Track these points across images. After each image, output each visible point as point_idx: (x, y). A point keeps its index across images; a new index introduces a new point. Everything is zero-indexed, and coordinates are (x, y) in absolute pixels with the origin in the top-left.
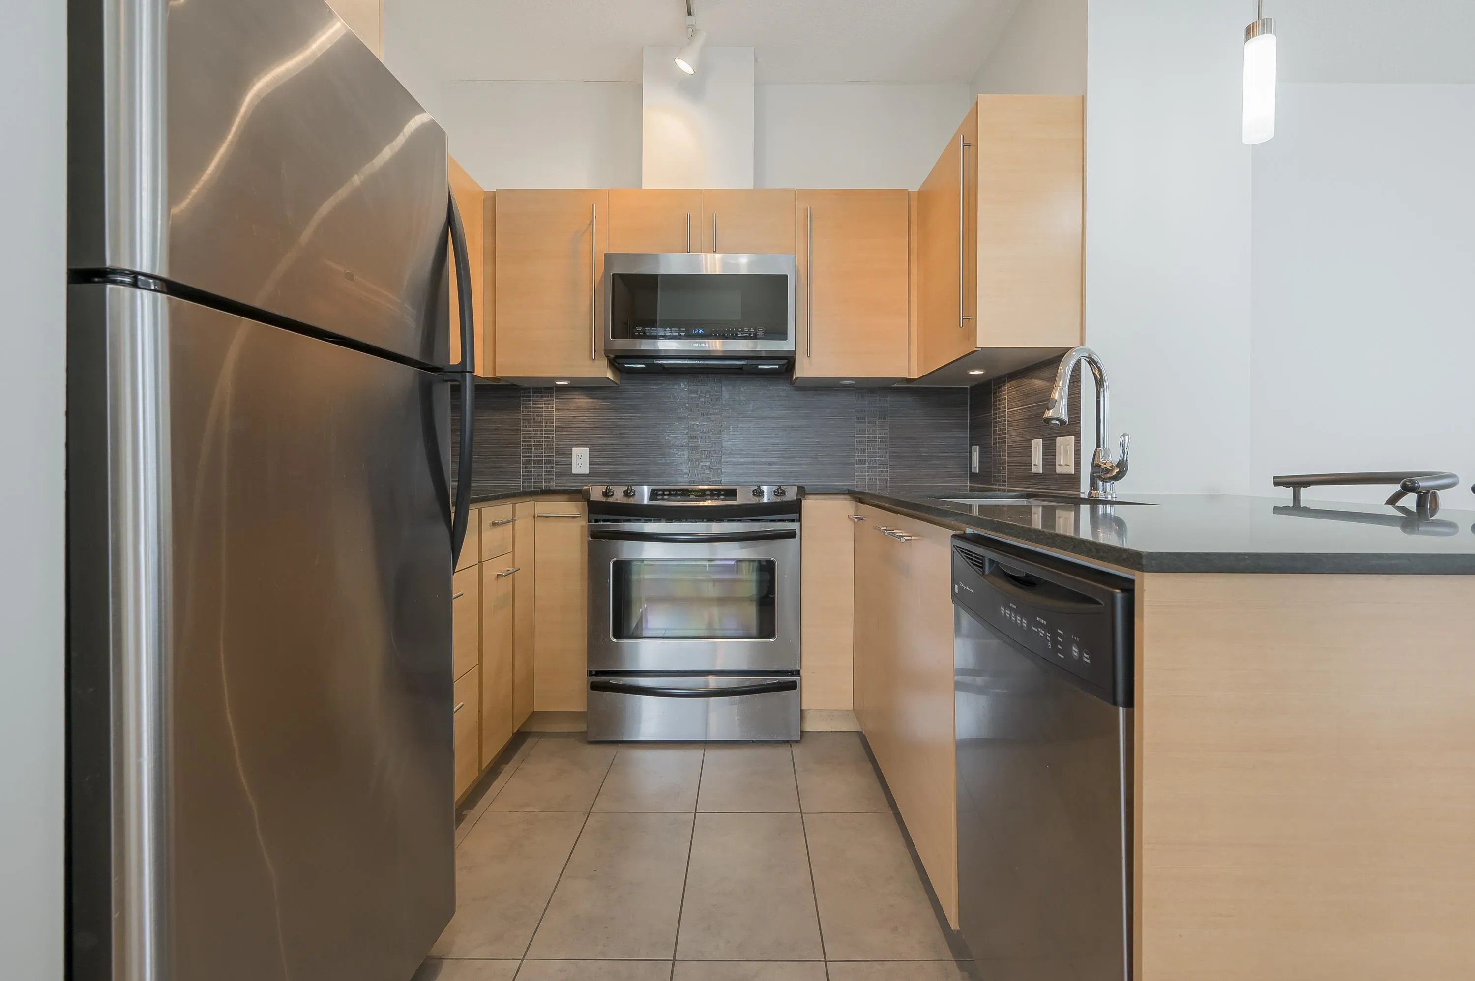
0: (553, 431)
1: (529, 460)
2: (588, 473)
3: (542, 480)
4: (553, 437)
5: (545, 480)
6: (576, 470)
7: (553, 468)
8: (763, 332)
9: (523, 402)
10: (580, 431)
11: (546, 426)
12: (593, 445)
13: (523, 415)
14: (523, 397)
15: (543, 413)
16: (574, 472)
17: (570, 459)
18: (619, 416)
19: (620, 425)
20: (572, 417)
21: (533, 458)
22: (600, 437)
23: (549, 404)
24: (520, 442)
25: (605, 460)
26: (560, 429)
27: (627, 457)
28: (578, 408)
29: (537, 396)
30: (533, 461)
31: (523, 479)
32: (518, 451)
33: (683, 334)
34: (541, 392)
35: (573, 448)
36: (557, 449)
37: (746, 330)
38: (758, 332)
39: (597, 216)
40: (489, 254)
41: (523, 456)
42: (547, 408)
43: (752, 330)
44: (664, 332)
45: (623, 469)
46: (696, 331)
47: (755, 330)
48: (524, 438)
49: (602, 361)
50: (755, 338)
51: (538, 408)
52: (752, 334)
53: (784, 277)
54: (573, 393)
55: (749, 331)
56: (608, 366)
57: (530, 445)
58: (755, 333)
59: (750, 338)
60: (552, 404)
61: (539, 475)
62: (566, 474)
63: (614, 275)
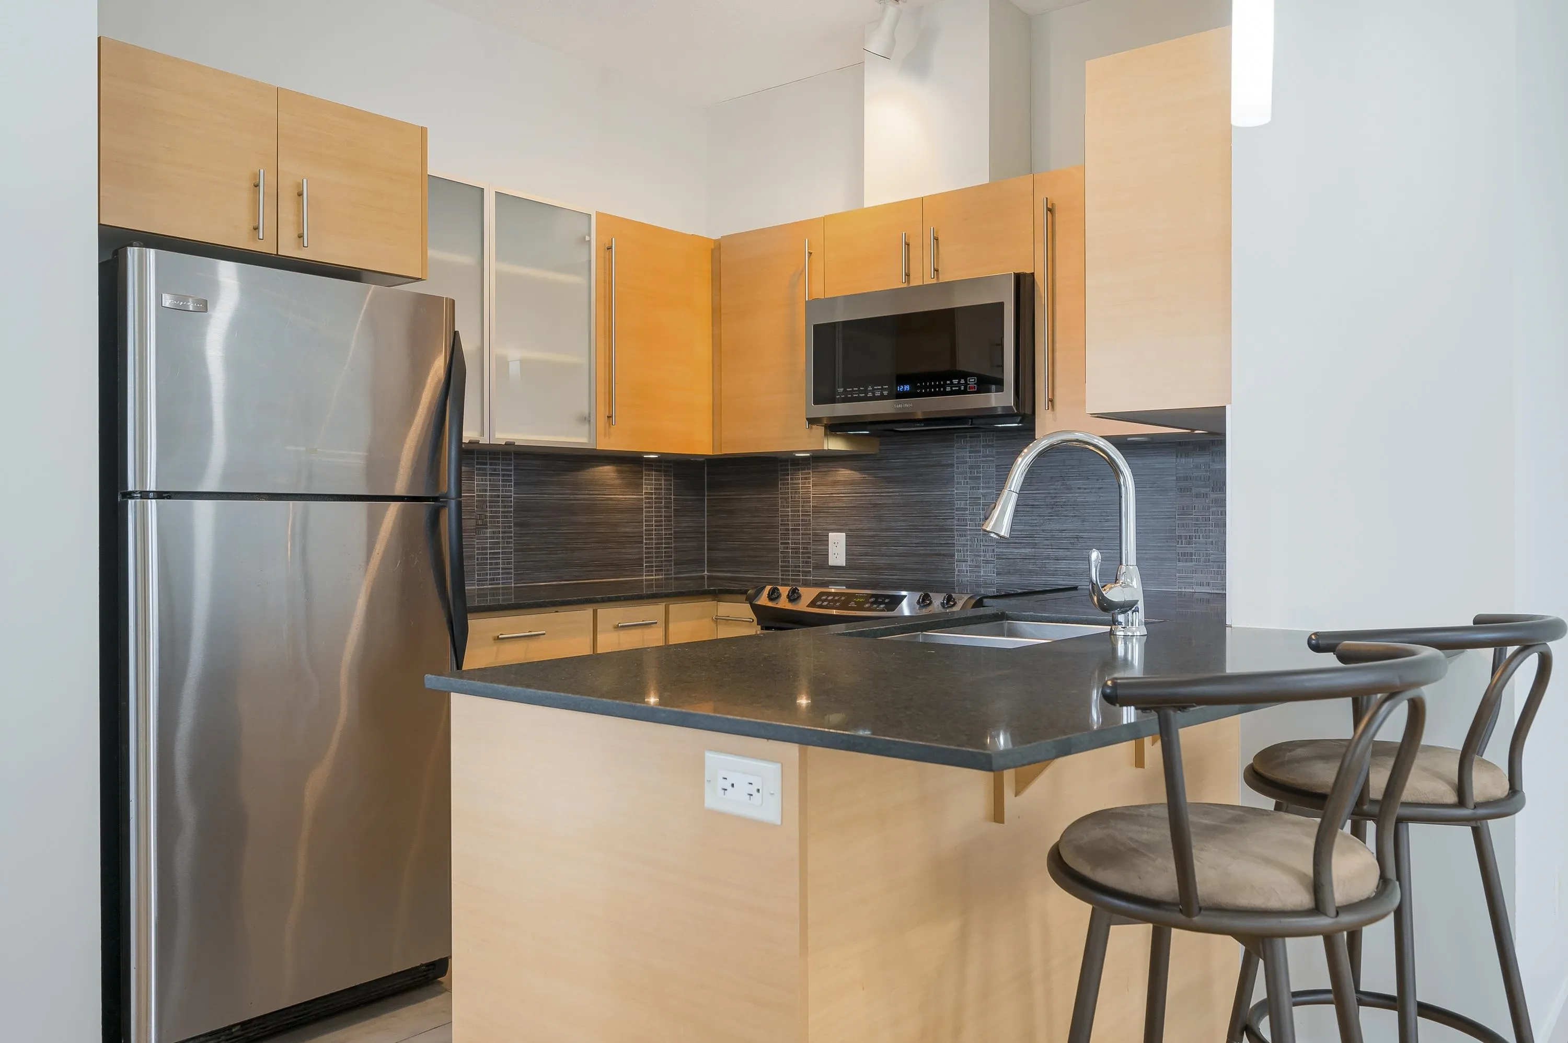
0: (810, 512)
1: (787, 548)
2: (845, 565)
3: (800, 572)
4: (810, 521)
5: (802, 573)
6: (832, 562)
7: (809, 558)
8: (975, 384)
9: (781, 477)
10: (836, 512)
11: (803, 506)
12: (851, 530)
13: (781, 494)
14: (781, 470)
15: (800, 490)
16: (830, 563)
17: (827, 547)
18: (878, 493)
19: (880, 504)
20: (828, 494)
21: (790, 545)
22: (857, 520)
23: (806, 478)
24: (779, 526)
25: (863, 549)
26: (817, 509)
27: (886, 544)
28: (835, 483)
29: (795, 470)
30: (791, 549)
31: (782, 571)
32: (777, 536)
34: (798, 464)
35: (830, 534)
36: (815, 534)
37: (955, 382)
38: (969, 384)
39: (809, 253)
40: (717, 312)
41: (782, 543)
42: (804, 483)
43: (963, 381)
44: (866, 392)
45: (882, 561)
46: (900, 388)
47: (966, 381)
48: (782, 521)
49: (819, 430)
50: (965, 392)
51: (796, 484)
52: (962, 388)
53: (1001, 305)
54: (831, 464)
55: (959, 382)
56: (826, 435)
57: (788, 530)
58: (966, 384)
59: (959, 392)
60: (809, 478)
61: (796, 567)
62: (823, 564)
63: (815, 326)
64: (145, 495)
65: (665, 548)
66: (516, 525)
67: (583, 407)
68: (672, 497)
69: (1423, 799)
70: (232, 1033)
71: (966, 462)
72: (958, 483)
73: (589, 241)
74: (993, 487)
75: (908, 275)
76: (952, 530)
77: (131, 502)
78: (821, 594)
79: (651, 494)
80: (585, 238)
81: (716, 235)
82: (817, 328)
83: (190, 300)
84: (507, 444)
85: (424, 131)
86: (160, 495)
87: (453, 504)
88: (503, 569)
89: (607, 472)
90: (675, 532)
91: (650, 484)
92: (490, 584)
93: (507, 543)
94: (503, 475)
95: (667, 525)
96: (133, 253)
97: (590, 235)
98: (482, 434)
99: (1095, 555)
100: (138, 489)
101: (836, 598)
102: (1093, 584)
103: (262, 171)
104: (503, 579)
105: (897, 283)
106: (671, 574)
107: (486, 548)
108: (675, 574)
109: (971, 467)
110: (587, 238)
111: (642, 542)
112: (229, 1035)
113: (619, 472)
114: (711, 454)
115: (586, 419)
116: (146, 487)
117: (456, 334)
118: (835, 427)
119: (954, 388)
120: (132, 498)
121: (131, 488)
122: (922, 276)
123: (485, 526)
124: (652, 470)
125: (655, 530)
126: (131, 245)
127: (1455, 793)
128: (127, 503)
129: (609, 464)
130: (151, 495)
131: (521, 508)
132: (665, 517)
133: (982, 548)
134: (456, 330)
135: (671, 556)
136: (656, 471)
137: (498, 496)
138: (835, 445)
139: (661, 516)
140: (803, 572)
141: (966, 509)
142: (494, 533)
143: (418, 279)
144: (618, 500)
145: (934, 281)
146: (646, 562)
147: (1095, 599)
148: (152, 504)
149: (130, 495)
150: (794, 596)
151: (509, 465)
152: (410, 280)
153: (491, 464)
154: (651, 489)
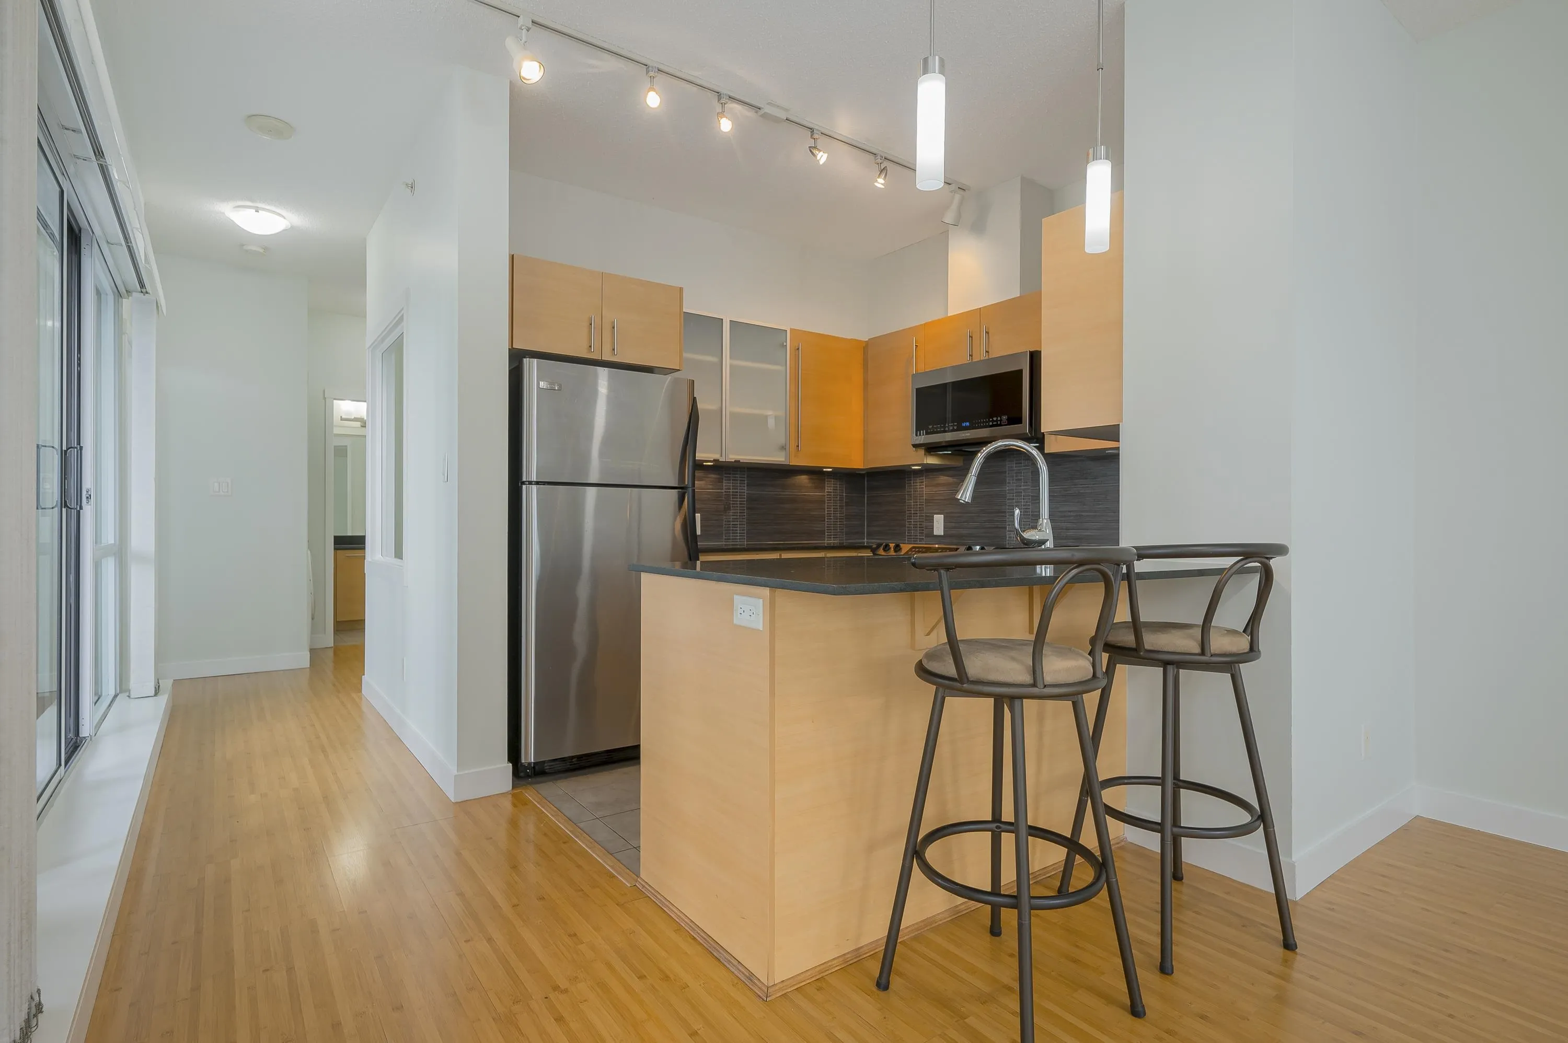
0: (923, 502)
1: (911, 524)
2: (943, 534)
3: (917, 539)
4: (923, 508)
7: (923, 530)
8: (1006, 420)
9: (907, 481)
10: (939, 503)
11: (919, 499)
12: (947, 513)
13: (908, 492)
14: (907, 478)
15: (918, 490)
16: (935, 534)
17: (932, 524)
20: (934, 492)
22: (951, 507)
23: (920, 482)
24: (906, 511)
25: (953, 525)
26: (928, 501)
27: (966, 522)
28: (938, 485)
29: (915, 477)
30: (913, 524)
31: (908, 538)
32: (905, 517)
33: (955, 428)
34: (917, 474)
35: (935, 515)
36: (926, 516)
37: (995, 419)
38: (1003, 420)
39: (916, 345)
40: (866, 384)
41: (908, 522)
42: (921, 485)
43: (999, 419)
44: (945, 427)
45: (965, 532)
46: (964, 425)
47: (1001, 418)
48: (908, 508)
49: (922, 452)
50: (1001, 425)
51: (915, 486)
52: (999, 422)
53: (1020, 372)
54: (935, 473)
55: (997, 419)
56: (925, 454)
57: (911, 513)
58: (1001, 420)
59: (997, 425)
60: (923, 482)
61: (916, 536)
62: (931, 535)
63: (916, 389)
64: (530, 483)
65: (839, 524)
66: (748, 508)
67: (782, 440)
68: (844, 494)
69: (1179, 650)
70: (572, 762)
71: (1013, 470)
72: (1009, 483)
73: (786, 346)
74: (1029, 485)
75: (971, 356)
76: (1005, 512)
77: (524, 487)
78: (913, 548)
79: (831, 492)
80: (783, 343)
81: (865, 338)
82: (917, 390)
83: (556, 385)
84: (735, 461)
85: (681, 289)
86: (537, 483)
87: (690, 490)
88: (739, 533)
89: (803, 479)
90: (846, 515)
91: (830, 487)
92: (732, 542)
93: (743, 519)
94: (740, 480)
95: (841, 511)
96: (526, 361)
97: (786, 342)
98: (721, 456)
99: (1017, 512)
100: (528, 480)
101: (920, 550)
102: (1016, 530)
103: (593, 317)
104: (740, 539)
105: (966, 360)
106: (843, 540)
107: (730, 521)
108: (846, 540)
109: (1016, 473)
110: (785, 344)
111: (825, 521)
112: (570, 762)
113: (809, 479)
114: (862, 468)
115: (783, 448)
116: (531, 479)
117: (694, 399)
118: (931, 449)
119: (994, 423)
120: (525, 484)
121: (524, 479)
122: (980, 355)
123: (729, 509)
124: (831, 478)
125: (833, 514)
126: (525, 358)
127: (1198, 647)
128: (522, 487)
129: (804, 475)
130: (533, 483)
131: (751, 499)
132: (839, 506)
133: (1023, 523)
134: (695, 396)
135: (843, 530)
136: (834, 479)
137: (737, 492)
138: (932, 460)
139: (837, 506)
140: (919, 539)
141: (1013, 499)
142: (735, 513)
143: (679, 370)
144: (809, 495)
145: (987, 358)
146: (827, 532)
147: (1019, 538)
148: (534, 487)
149: (523, 483)
150: (897, 548)
151: (744, 475)
152: (674, 371)
153: (733, 474)
154: (831, 489)
